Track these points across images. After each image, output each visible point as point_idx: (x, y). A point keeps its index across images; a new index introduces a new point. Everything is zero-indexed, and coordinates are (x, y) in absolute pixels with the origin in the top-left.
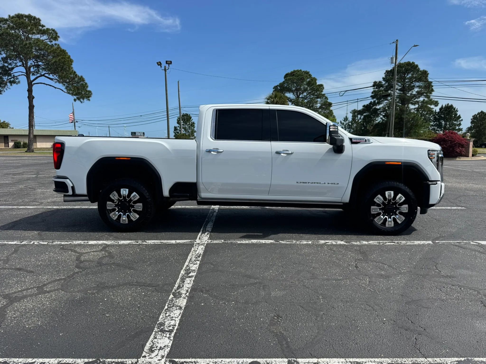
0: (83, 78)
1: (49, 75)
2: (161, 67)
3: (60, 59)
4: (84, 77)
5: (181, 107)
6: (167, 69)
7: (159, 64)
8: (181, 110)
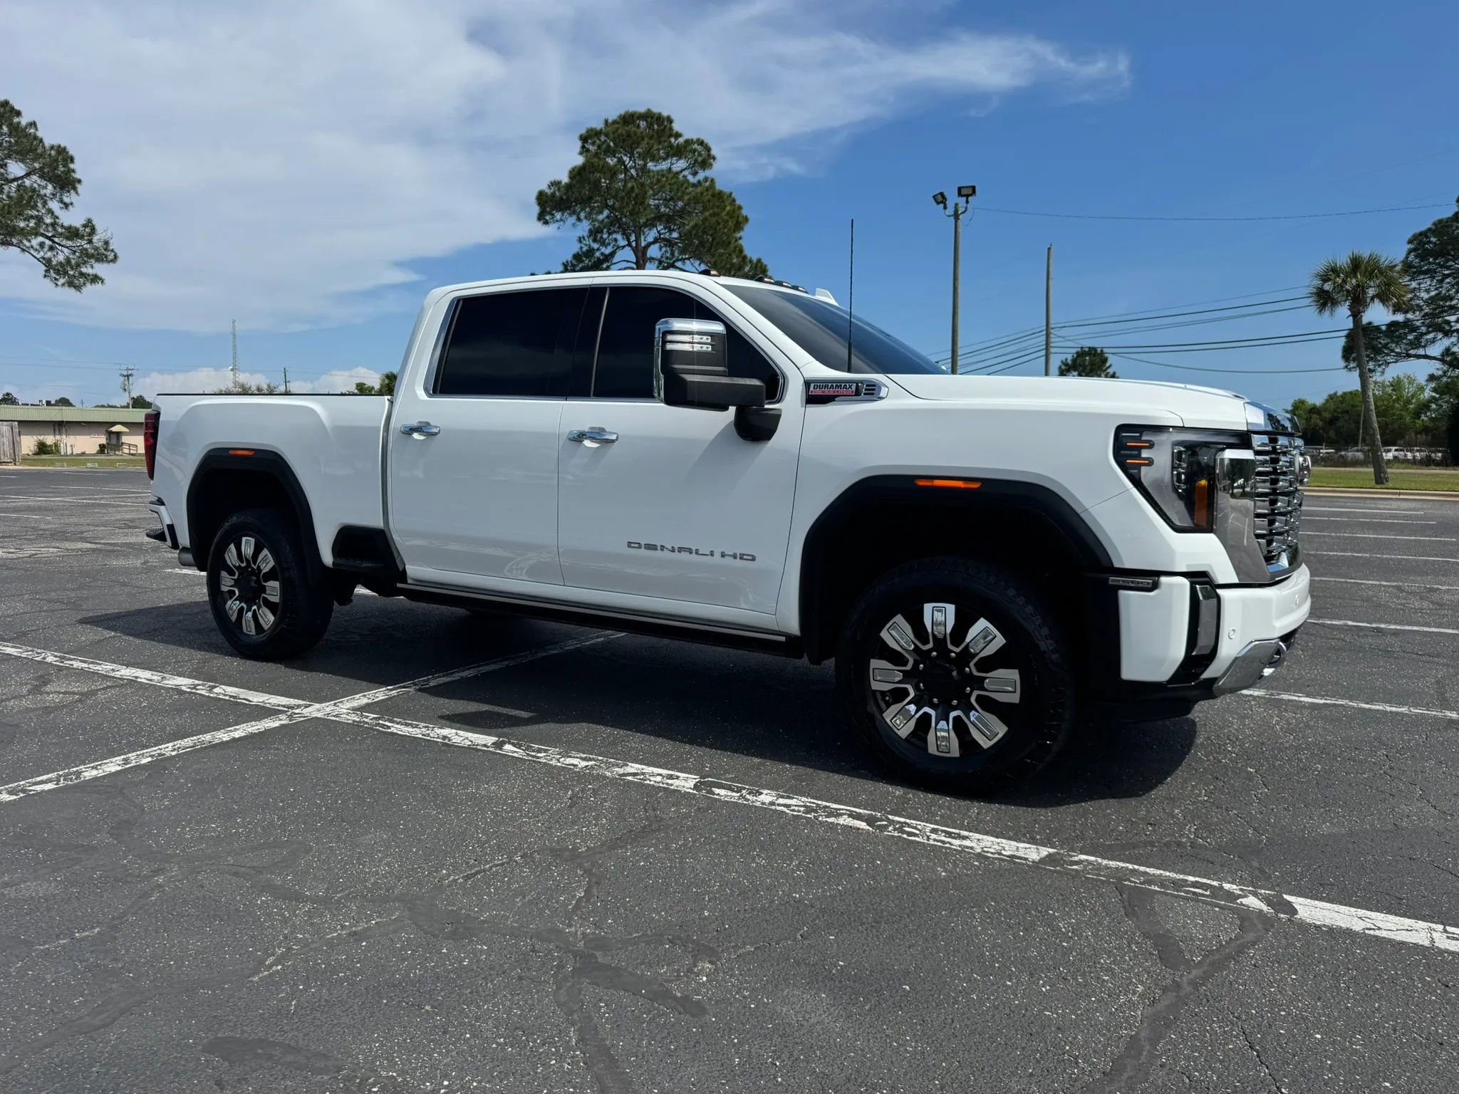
0: (762, 264)
1: (684, 263)
2: (945, 208)
3: (706, 219)
4: (765, 261)
5: (1051, 326)
6: (963, 213)
7: (941, 199)
8: (1052, 336)
